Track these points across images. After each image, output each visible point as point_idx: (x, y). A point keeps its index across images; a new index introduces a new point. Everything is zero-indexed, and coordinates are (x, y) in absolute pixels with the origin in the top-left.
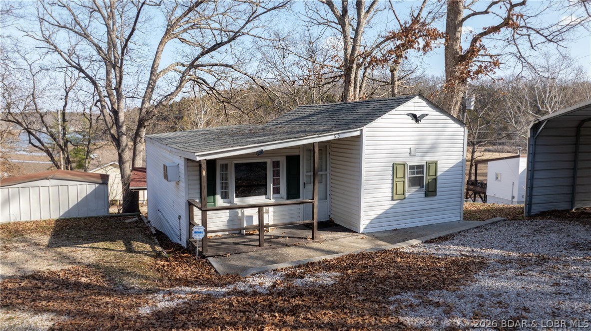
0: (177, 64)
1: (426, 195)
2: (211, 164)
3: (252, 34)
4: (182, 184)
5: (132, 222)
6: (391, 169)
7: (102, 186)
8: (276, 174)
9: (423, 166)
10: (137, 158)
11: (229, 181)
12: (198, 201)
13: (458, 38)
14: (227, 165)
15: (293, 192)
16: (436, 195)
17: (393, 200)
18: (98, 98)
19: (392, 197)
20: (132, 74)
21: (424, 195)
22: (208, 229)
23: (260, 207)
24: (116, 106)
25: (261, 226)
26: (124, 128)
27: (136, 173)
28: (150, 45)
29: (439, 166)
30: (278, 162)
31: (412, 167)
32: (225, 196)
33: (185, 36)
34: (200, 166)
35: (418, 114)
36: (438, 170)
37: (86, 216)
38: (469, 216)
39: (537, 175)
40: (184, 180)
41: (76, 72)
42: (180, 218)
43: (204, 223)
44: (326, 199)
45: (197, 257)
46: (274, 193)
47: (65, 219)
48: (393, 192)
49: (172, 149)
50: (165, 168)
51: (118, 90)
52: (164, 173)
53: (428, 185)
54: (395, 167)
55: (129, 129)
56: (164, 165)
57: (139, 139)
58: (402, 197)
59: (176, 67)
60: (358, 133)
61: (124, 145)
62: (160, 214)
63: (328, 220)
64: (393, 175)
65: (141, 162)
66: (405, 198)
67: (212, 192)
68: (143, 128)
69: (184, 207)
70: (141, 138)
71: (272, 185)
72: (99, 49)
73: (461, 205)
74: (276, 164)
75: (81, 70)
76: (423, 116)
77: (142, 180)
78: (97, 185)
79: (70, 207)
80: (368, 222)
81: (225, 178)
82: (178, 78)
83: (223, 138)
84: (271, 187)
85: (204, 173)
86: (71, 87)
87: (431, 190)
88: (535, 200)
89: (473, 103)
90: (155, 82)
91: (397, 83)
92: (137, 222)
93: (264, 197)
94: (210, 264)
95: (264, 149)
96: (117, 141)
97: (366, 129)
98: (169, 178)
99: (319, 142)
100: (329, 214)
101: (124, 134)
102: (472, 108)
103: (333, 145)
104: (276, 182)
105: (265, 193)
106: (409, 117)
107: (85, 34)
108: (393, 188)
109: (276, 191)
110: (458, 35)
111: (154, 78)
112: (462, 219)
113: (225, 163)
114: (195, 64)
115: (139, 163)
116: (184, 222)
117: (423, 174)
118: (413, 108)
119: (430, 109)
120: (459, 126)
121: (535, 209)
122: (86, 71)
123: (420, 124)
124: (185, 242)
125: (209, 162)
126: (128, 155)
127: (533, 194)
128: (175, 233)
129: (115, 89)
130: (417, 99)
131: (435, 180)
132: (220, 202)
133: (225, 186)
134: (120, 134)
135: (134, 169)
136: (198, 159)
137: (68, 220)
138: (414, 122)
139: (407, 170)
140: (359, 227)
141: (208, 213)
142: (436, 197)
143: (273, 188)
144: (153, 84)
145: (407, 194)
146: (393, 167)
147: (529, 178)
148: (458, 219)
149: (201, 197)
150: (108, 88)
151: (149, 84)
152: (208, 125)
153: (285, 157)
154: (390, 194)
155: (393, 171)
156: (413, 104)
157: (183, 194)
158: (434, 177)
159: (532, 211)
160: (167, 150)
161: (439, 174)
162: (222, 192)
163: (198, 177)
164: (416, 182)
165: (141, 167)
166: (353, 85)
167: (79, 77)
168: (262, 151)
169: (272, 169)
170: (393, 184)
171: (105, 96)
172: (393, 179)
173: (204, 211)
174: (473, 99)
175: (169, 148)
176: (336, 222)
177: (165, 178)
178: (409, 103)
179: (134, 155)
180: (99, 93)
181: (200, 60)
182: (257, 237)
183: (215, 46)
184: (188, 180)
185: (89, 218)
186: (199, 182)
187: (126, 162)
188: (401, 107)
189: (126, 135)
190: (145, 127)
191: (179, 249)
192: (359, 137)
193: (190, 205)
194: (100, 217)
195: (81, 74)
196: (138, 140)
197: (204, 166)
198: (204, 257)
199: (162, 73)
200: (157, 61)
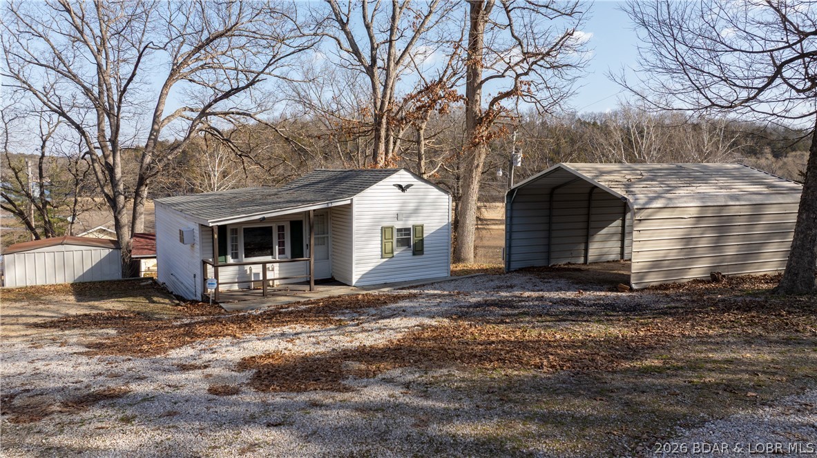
0: (185, 109)
1: (414, 254)
2: (222, 229)
3: (276, 74)
4: (197, 247)
5: (147, 285)
6: (380, 231)
7: (116, 251)
8: (281, 236)
9: (409, 229)
10: (138, 222)
11: (239, 244)
12: (211, 260)
13: (477, 101)
14: (236, 230)
15: (297, 253)
16: (423, 254)
17: (382, 258)
18: (87, 149)
19: (382, 255)
20: (127, 118)
21: (411, 254)
22: (220, 282)
23: (264, 264)
24: (111, 160)
25: (265, 280)
26: (121, 187)
27: (137, 239)
28: (150, 84)
29: (425, 228)
30: (283, 227)
31: (399, 230)
32: (235, 256)
33: (193, 76)
34: (213, 230)
35: (404, 185)
36: (425, 232)
37: (100, 280)
38: (453, 273)
39: (515, 236)
40: (198, 243)
41: (55, 116)
42: (195, 276)
43: (216, 276)
44: (328, 259)
45: (211, 304)
46: (279, 254)
47: (80, 282)
48: (382, 251)
49: (187, 216)
50: (181, 233)
51: (114, 141)
52: (180, 237)
53: (415, 245)
54: (383, 230)
55: (126, 188)
56: (180, 231)
57: (139, 199)
58: (391, 255)
59: (183, 113)
60: (349, 202)
61: (121, 206)
62: (174, 278)
63: (330, 277)
64: (382, 237)
65: (142, 227)
66: (393, 257)
67: (223, 252)
68: (144, 186)
69: (199, 266)
70: (142, 198)
71: (277, 247)
72: (87, 92)
73: (448, 266)
74: (281, 228)
75: (63, 114)
76: (408, 186)
77: (146, 247)
78: (111, 250)
79: (85, 271)
80: (359, 277)
81: (235, 240)
82: (186, 127)
83: (233, 204)
84: (277, 248)
85: (216, 236)
86: (49, 135)
87: (418, 249)
88: (514, 258)
89: (520, 159)
90: (158, 131)
91: (423, 143)
92: (151, 284)
93: (271, 257)
94: (221, 307)
95: (266, 216)
96: (113, 202)
97: (355, 198)
98: (185, 242)
99: (314, 210)
100: (331, 272)
101: (122, 194)
102: (519, 165)
103: (334, 211)
104: (281, 244)
105: (272, 254)
106: (395, 187)
107: (69, 72)
108: (382, 248)
109: (282, 252)
110: (478, 97)
111: (156, 127)
112: (449, 275)
113: (235, 229)
114: (207, 111)
115: (140, 228)
116: (199, 280)
117: (409, 234)
118: (399, 180)
119: (415, 180)
120: (443, 194)
121: (514, 266)
122: (68, 114)
123: (406, 193)
124: (200, 296)
125: (219, 227)
126: (125, 218)
127: (512, 252)
128: (190, 291)
129: (110, 140)
130: (403, 172)
131: (422, 240)
132: (230, 260)
133: (235, 248)
134: (117, 193)
135: (134, 235)
136: (211, 225)
137: (83, 283)
138: (400, 191)
139: (395, 233)
140: (351, 281)
141: (220, 269)
142: (423, 256)
143: (279, 249)
144: (155, 134)
145: (395, 253)
146: (382, 230)
147: (508, 238)
148: (446, 275)
149: (213, 257)
150: (101, 139)
151: (151, 134)
152: (224, 177)
153: (289, 222)
154: (380, 253)
155: (382, 233)
156: (399, 176)
157: (198, 255)
158: (421, 238)
159: (511, 267)
160: (182, 216)
161: (425, 236)
162: (232, 253)
163: (211, 240)
164: (404, 242)
165: (142, 232)
166: (383, 140)
167: (59, 122)
168: (264, 218)
169: (277, 233)
170: (382, 244)
171: (95, 148)
172: (382, 240)
173: (216, 267)
174: (520, 155)
175: (184, 215)
176: (337, 279)
177: (181, 241)
178: (394, 176)
179: (134, 218)
180: (88, 143)
181: (213, 107)
182: (262, 291)
183: (230, 91)
184: (202, 242)
185: (104, 282)
186: (211, 244)
187: (124, 226)
188: (388, 179)
189: (123, 195)
190: (146, 186)
191: (194, 302)
192: (350, 205)
193: (204, 263)
194: (115, 281)
195: (62, 118)
196: (138, 201)
197: (216, 230)
198: (217, 303)
199: (166, 121)
200: (161, 108)
